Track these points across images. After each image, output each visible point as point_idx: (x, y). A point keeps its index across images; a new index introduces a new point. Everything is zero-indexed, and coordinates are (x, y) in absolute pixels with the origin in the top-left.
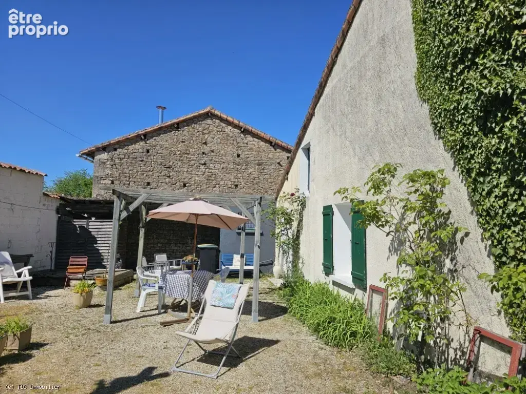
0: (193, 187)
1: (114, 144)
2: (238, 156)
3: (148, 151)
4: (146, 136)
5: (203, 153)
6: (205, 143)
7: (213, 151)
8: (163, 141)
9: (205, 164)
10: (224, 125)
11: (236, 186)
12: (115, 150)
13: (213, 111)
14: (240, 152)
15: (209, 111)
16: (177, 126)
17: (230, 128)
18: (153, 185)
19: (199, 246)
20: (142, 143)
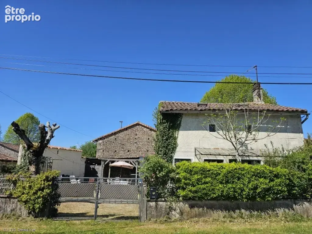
0: (132, 152)
1: (104, 137)
2: (149, 139)
3: (116, 139)
4: (115, 134)
5: (136, 139)
6: (136, 135)
7: (139, 138)
8: (121, 135)
9: (136, 143)
10: (143, 128)
11: (148, 151)
12: (104, 139)
13: (139, 123)
14: (149, 138)
15: (138, 123)
16: (126, 129)
17: (145, 128)
18: (117, 151)
19: (132, 175)
20: (114, 136)
